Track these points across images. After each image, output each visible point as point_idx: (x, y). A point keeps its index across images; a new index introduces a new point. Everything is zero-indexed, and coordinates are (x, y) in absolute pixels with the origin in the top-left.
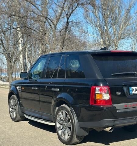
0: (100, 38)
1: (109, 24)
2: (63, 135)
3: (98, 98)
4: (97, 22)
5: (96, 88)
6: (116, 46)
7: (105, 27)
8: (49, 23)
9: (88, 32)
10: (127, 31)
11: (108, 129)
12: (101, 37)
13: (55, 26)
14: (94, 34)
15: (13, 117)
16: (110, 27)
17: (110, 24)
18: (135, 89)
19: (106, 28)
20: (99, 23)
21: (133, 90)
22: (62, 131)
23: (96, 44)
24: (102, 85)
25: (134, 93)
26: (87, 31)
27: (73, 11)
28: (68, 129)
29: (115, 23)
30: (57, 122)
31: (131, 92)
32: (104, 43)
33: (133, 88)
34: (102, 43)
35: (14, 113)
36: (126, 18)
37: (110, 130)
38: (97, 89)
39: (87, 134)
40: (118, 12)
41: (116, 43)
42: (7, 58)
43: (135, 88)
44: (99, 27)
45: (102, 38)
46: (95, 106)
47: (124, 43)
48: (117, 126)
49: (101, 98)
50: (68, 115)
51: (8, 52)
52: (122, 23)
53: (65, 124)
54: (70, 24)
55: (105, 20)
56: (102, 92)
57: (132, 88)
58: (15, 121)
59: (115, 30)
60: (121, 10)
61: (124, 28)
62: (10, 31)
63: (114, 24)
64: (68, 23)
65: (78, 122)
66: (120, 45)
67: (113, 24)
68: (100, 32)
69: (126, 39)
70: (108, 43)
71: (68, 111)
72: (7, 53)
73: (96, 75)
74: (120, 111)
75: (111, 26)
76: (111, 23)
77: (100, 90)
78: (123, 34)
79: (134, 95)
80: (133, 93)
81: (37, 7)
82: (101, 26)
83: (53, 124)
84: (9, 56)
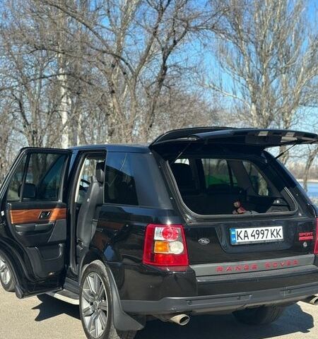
0: (250, 101)
1: (272, 71)
2: (92, 327)
3: (158, 249)
4: (244, 65)
5: (156, 229)
6: (286, 122)
7: (262, 78)
8: (121, 67)
9: (222, 88)
10: (314, 87)
11: (177, 319)
12: (252, 99)
13: (135, 75)
14: (235, 93)
15: (4, 282)
16: (275, 77)
17: (273, 69)
18: (243, 233)
19: (263, 80)
20: (247, 68)
21: (238, 236)
22: (91, 319)
23: (241, 116)
24: (169, 223)
25: (240, 240)
26: (221, 84)
27: (175, 42)
28: (101, 315)
29: (286, 68)
30: (83, 298)
31: (233, 239)
32: (259, 112)
33: (239, 230)
34: (253, 113)
35: (8, 273)
36: (312, 57)
37: (182, 320)
38: (158, 230)
39: (140, 327)
40: (293, 42)
41: (286, 114)
42: (32, 142)
43: (243, 230)
44: (249, 77)
45: (254, 102)
46: (152, 267)
47: (303, 114)
48: (198, 311)
49: (166, 250)
50: (103, 284)
51: (35, 129)
52: (302, 70)
53: (98, 303)
54: (169, 70)
55: (262, 61)
56: (169, 237)
57: (236, 230)
58: (10, 289)
59: (286, 84)
60: (301, 39)
61: (306, 79)
62: (40, 83)
63: (283, 71)
64: (164, 68)
65: (121, 299)
66: (296, 120)
67: (281, 71)
68: (251, 88)
69: (310, 106)
70: (267, 114)
71: (103, 275)
72: (30, 132)
73: (159, 199)
74: (204, 280)
75: (276, 75)
76: (277, 68)
77: (165, 234)
78: (303, 94)
79: (240, 245)
80: (237, 241)
81: (96, 30)
82: (253, 75)
83: (76, 302)
84: (35, 138)
